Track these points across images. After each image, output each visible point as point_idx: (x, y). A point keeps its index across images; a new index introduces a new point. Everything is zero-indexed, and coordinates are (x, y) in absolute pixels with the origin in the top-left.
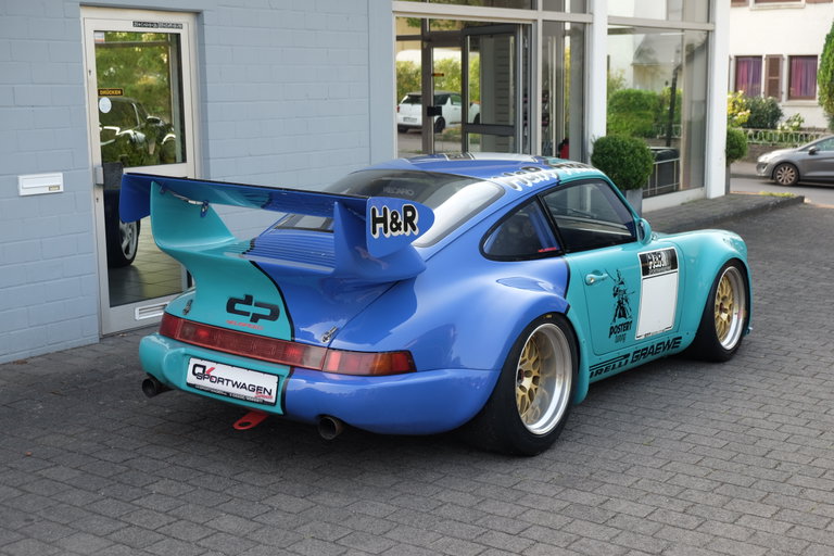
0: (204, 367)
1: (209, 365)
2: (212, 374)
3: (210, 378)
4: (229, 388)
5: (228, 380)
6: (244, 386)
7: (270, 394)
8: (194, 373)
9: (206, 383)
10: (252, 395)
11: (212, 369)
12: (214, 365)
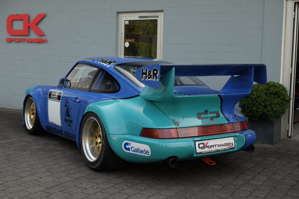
0: (204, 144)
1: (205, 142)
2: (208, 145)
3: (208, 147)
4: (217, 148)
5: (215, 145)
6: (222, 145)
7: (232, 144)
8: (199, 148)
9: (206, 150)
10: (226, 147)
11: (207, 143)
12: (207, 141)
